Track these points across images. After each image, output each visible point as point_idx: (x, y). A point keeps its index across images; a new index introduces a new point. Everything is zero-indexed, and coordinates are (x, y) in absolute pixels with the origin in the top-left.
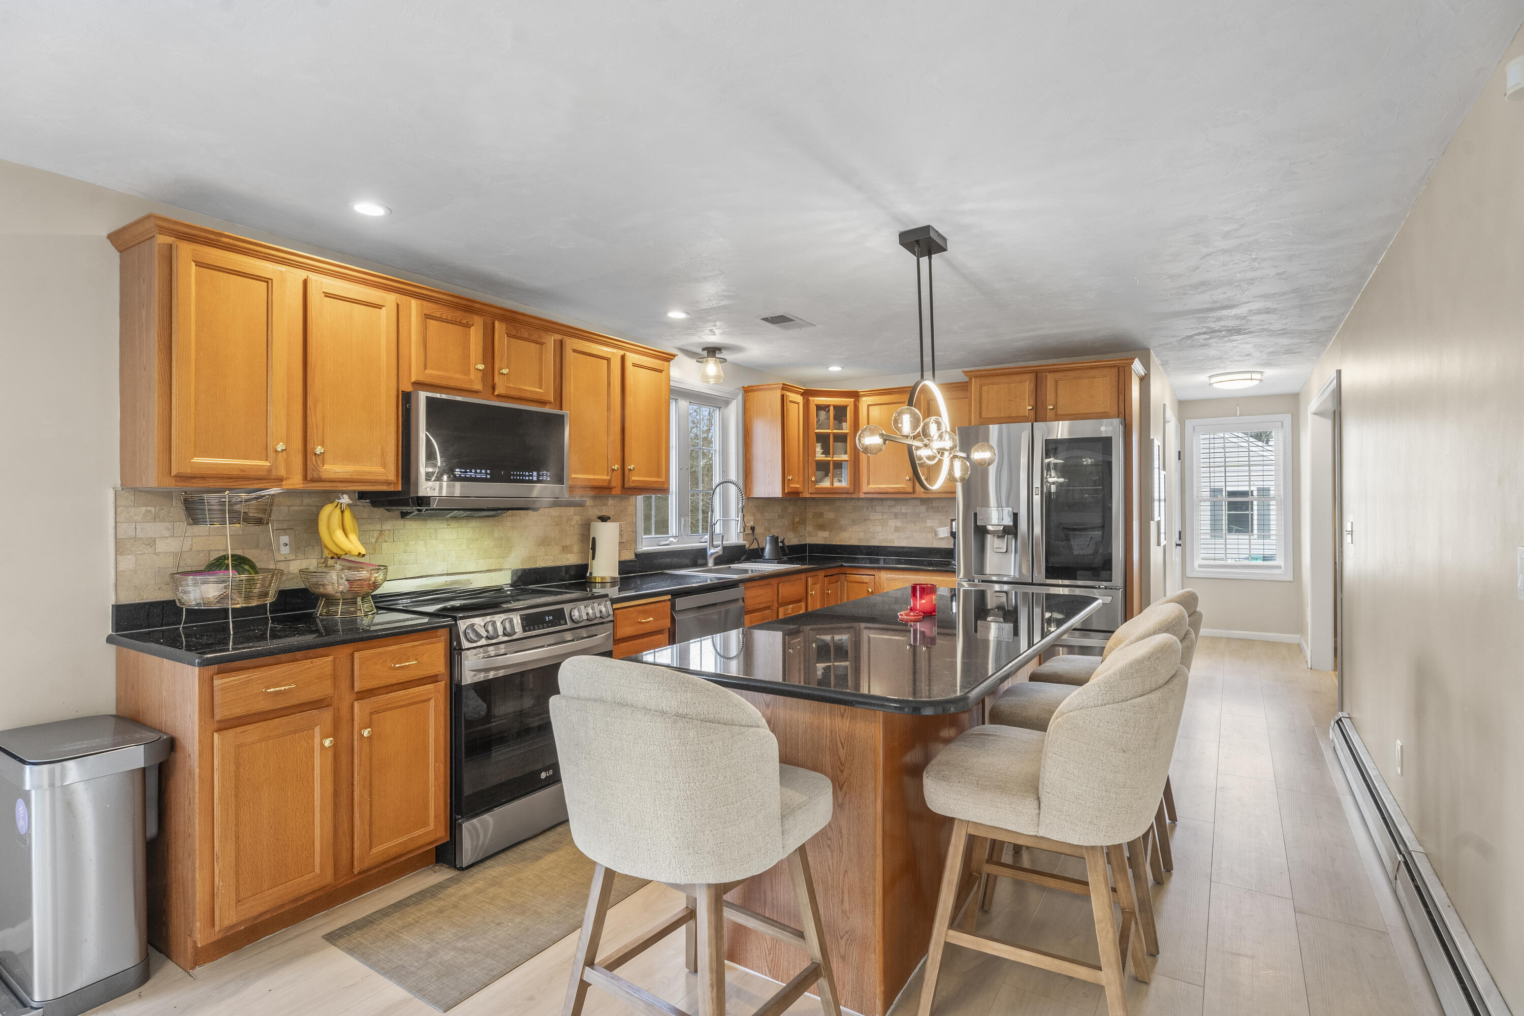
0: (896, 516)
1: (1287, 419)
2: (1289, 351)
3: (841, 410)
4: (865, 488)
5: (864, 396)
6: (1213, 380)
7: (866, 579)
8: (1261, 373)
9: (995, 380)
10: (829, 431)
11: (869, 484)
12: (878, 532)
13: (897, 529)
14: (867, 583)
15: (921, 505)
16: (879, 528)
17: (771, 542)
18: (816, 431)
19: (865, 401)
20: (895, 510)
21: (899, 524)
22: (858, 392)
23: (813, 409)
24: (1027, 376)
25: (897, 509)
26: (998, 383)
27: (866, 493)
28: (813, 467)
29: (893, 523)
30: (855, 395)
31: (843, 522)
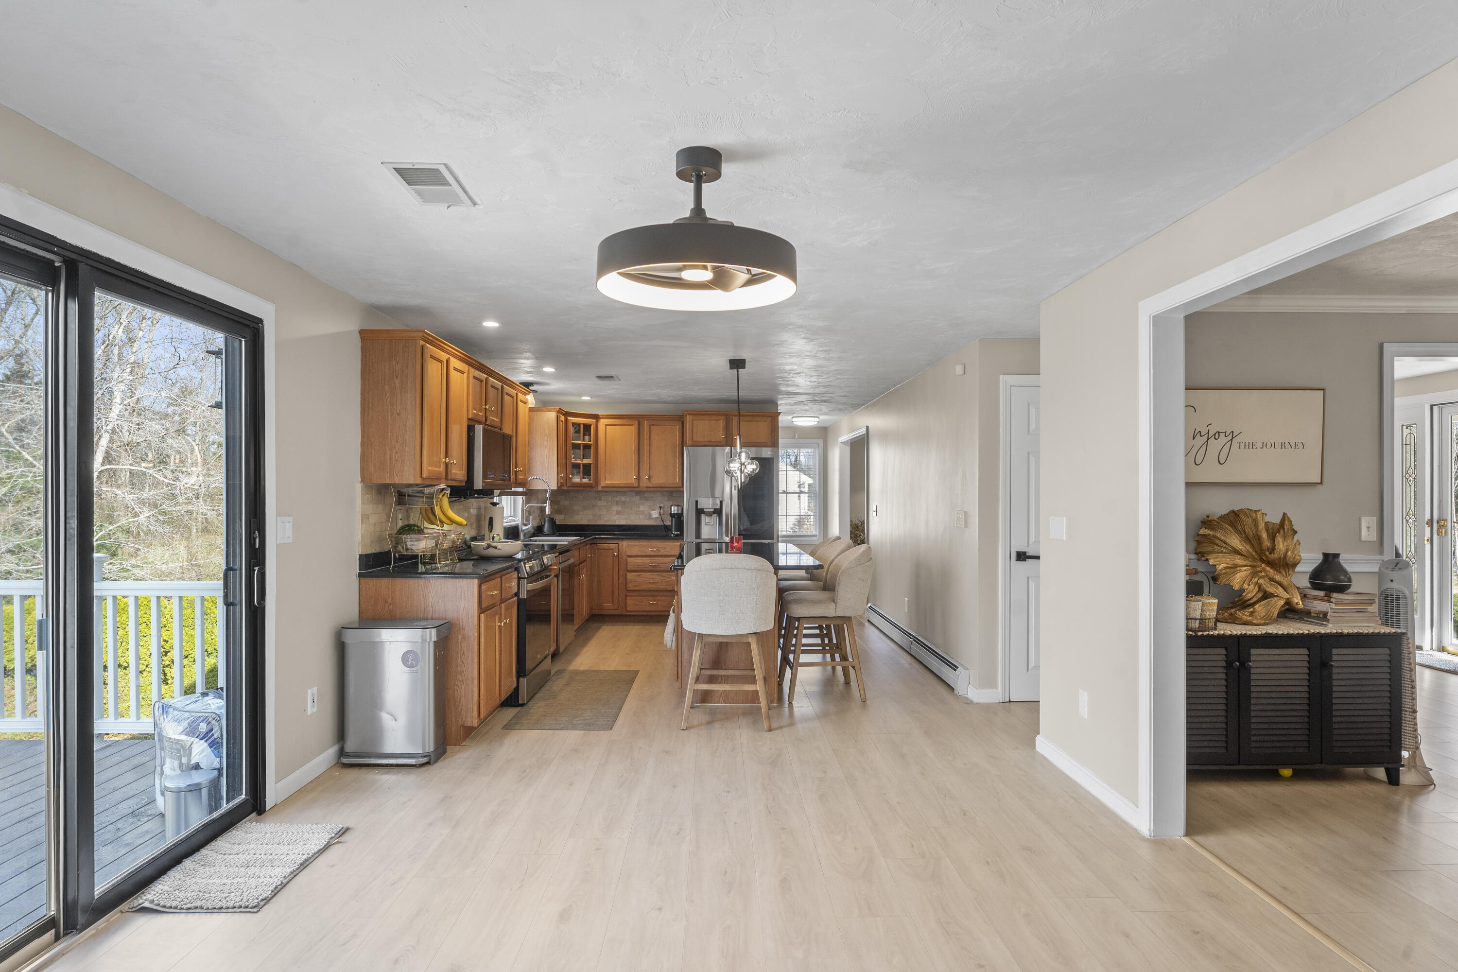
0: (617, 503)
1: (821, 442)
2: (840, 410)
3: (587, 427)
4: (603, 483)
5: (603, 418)
6: (794, 420)
7: (612, 546)
8: (818, 417)
9: (702, 417)
10: (580, 442)
11: (605, 480)
12: (604, 515)
13: (618, 513)
14: (612, 549)
15: (636, 495)
16: (604, 512)
17: (549, 522)
18: (572, 442)
19: (603, 422)
20: (616, 499)
21: (619, 509)
22: (598, 415)
23: (570, 425)
24: (721, 417)
25: (618, 498)
26: (704, 420)
27: (602, 487)
28: (569, 467)
29: (615, 508)
30: (596, 417)
31: (576, 508)
